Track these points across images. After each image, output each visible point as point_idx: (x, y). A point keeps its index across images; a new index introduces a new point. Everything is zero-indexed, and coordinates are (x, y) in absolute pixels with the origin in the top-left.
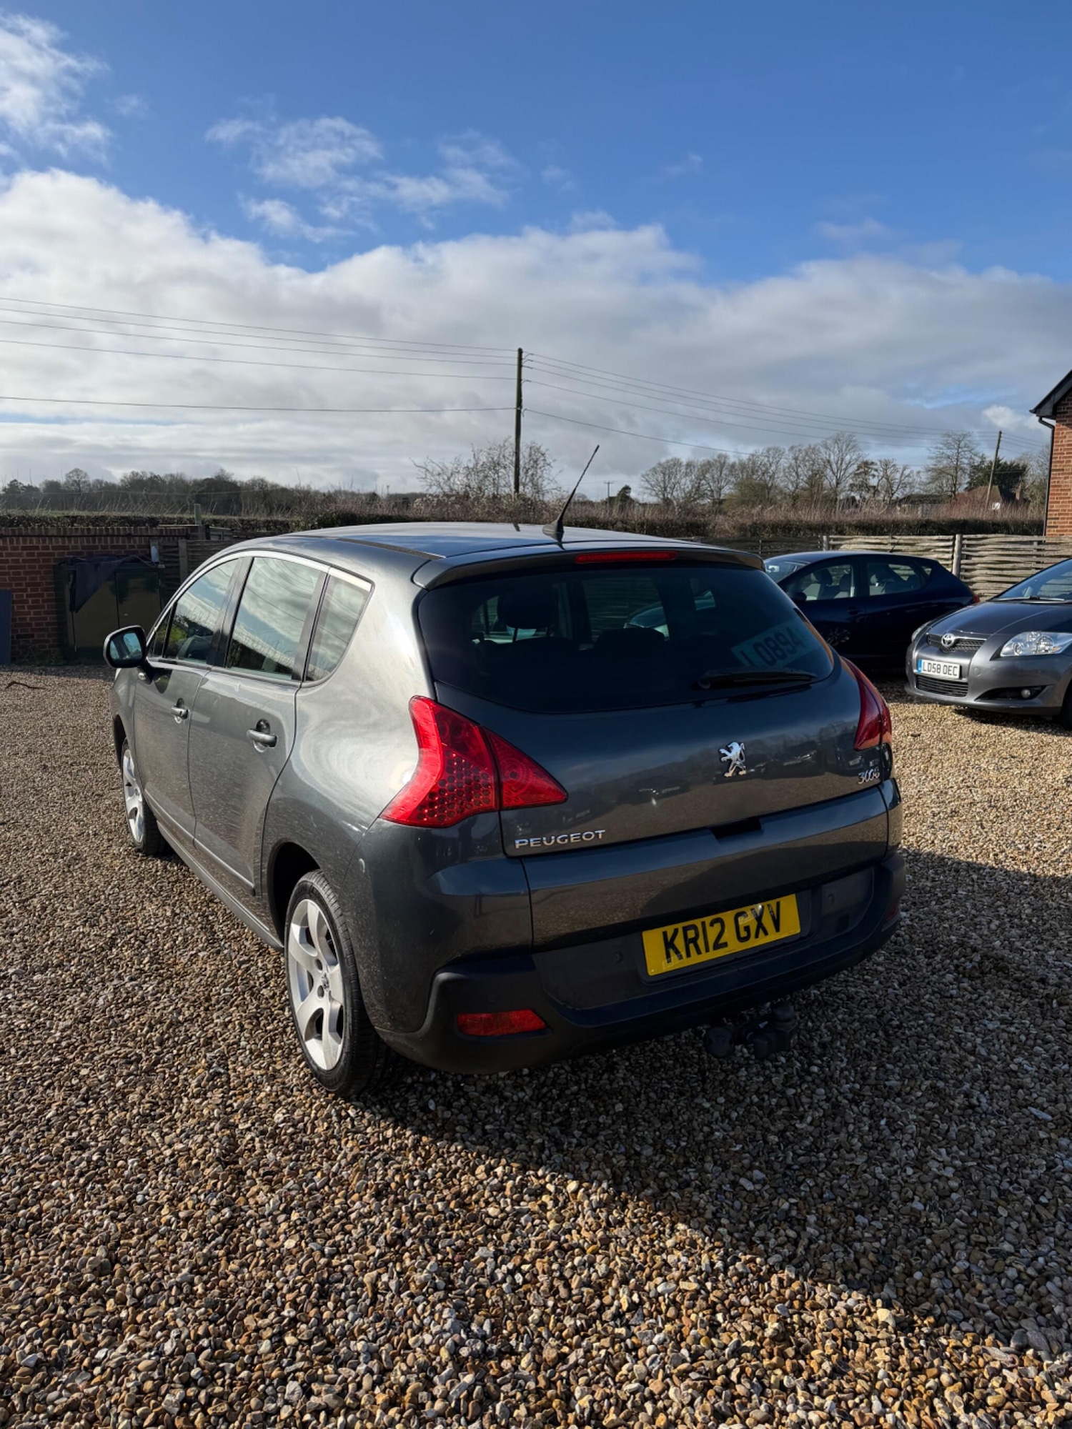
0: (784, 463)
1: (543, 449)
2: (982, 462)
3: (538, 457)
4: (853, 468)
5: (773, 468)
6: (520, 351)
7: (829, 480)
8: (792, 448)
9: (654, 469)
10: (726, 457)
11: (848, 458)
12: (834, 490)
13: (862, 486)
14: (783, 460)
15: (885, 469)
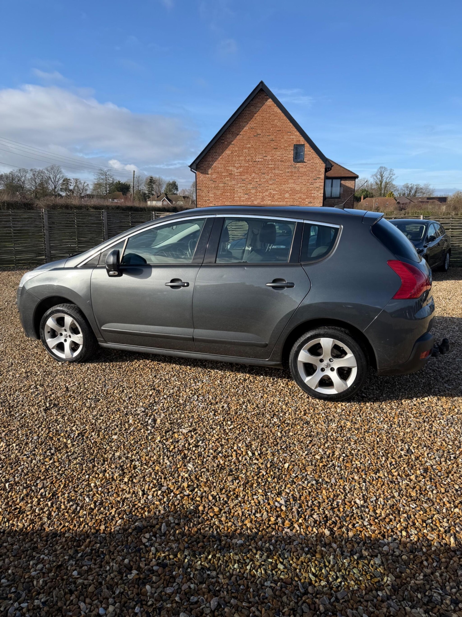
4: (61, 182)
5: (23, 178)
7: (51, 187)
8: (31, 170)
11: (58, 177)
12: (54, 190)
13: (67, 189)
14: (28, 175)
15: (76, 183)
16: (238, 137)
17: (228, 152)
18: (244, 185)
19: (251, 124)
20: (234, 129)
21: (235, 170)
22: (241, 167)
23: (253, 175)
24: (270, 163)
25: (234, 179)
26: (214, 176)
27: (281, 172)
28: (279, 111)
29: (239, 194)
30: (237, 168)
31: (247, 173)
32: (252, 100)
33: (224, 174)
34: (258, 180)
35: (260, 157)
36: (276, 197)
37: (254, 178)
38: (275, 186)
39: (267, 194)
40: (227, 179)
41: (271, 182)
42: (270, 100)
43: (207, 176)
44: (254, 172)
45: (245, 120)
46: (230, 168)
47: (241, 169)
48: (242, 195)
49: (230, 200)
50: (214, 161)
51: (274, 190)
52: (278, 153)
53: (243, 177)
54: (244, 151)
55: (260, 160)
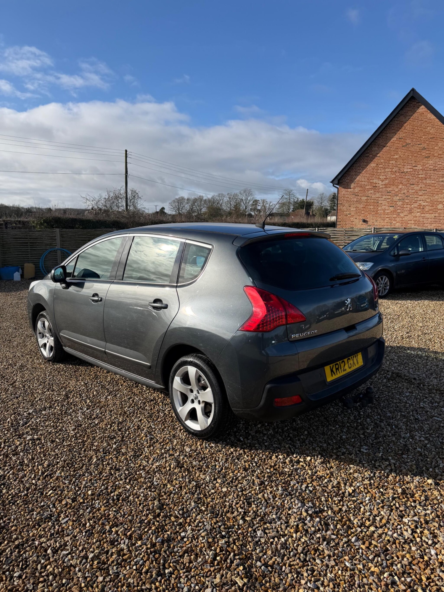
0: (226, 199)
1: (137, 192)
2: (298, 201)
3: (135, 195)
4: (251, 202)
5: (221, 201)
6: (126, 151)
7: (242, 207)
8: (228, 194)
9: (174, 201)
10: (203, 197)
11: (249, 198)
12: (244, 211)
13: (255, 209)
14: (225, 198)
15: (263, 203)
16: (385, 148)
17: (372, 165)
18: (389, 197)
19: (400, 134)
20: (380, 141)
21: (380, 182)
22: (386, 179)
23: (400, 186)
24: (421, 172)
25: (378, 192)
26: (357, 190)
27: (433, 182)
28: (433, 117)
29: (384, 207)
30: (382, 181)
31: (393, 184)
32: (401, 109)
33: (367, 187)
34: (405, 191)
35: (410, 167)
36: (427, 209)
37: (401, 189)
38: (426, 197)
39: (416, 205)
40: (370, 192)
41: (420, 193)
42: (423, 107)
43: (349, 190)
44: (401, 183)
45: (393, 131)
46: (375, 181)
47: (387, 181)
48: (387, 208)
49: (373, 213)
50: (357, 175)
51: (425, 201)
52: (431, 162)
53: (389, 190)
54: (391, 162)
55: (409, 170)
